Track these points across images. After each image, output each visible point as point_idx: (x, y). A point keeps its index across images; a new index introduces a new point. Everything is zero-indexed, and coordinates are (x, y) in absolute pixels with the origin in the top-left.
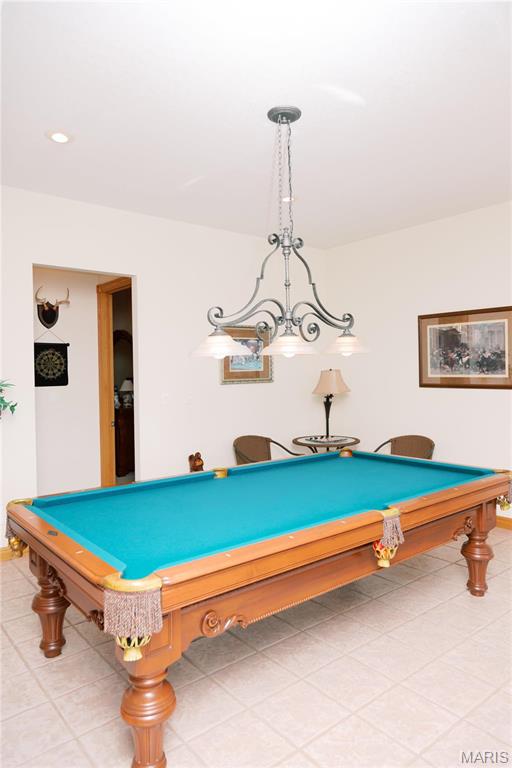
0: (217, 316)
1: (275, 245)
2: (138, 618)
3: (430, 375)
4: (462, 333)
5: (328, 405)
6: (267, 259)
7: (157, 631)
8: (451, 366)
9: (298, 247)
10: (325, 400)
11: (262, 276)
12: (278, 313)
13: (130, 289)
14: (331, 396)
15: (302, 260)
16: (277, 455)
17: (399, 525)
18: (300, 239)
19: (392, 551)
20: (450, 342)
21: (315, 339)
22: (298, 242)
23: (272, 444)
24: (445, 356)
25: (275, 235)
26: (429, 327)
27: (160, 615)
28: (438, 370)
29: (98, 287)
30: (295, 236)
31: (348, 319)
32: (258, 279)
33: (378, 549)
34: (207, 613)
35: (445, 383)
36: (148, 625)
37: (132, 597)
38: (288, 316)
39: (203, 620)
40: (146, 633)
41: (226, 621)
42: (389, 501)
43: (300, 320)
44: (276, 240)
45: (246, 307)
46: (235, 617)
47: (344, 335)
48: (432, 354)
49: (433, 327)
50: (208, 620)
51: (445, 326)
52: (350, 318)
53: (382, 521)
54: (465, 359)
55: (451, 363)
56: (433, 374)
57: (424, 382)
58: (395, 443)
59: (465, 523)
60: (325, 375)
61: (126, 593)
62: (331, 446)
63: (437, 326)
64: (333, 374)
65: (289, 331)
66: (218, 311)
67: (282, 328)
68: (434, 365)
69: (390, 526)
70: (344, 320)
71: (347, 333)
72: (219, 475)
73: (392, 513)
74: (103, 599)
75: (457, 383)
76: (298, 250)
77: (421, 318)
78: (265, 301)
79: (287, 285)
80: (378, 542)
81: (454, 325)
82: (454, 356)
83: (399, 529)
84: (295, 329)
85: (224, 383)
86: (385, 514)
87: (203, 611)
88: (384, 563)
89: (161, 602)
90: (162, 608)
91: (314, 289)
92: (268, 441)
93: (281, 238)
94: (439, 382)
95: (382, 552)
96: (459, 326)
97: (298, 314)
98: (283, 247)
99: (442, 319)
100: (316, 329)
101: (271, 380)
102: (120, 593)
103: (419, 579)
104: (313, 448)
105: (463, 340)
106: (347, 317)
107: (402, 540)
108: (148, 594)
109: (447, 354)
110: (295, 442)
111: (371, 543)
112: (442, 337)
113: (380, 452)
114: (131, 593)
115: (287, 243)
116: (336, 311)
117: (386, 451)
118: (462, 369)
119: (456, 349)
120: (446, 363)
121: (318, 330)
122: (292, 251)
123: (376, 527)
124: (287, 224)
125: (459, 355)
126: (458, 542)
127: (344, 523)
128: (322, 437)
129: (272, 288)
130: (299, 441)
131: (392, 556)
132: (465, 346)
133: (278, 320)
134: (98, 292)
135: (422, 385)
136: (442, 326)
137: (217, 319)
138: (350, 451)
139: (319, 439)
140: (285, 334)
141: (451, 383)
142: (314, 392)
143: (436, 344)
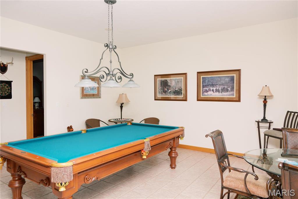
0: (86, 72)
1: (107, 47)
2: (65, 176)
3: (158, 96)
4: (169, 81)
5: (121, 107)
6: (104, 52)
7: (71, 180)
8: (165, 93)
9: (115, 49)
10: (121, 105)
11: (102, 58)
12: (107, 72)
13: (43, 59)
14: (123, 103)
15: (116, 53)
16: (102, 125)
17: (149, 144)
18: (115, 46)
19: (147, 153)
20: (165, 84)
21: (120, 82)
22: (115, 47)
23: (100, 122)
24: (163, 89)
25: (107, 44)
26: (158, 79)
27: (72, 175)
28: (161, 94)
29: (26, 57)
30: (114, 44)
31: (131, 75)
32: (101, 59)
33: (143, 152)
34: (86, 176)
35: (163, 99)
36: (68, 178)
37: (62, 169)
38: (111, 73)
39: (85, 178)
40: (67, 180)
41: (93, 178)
42: (146, 137)
43: (115, 75)
44: (107, 46)
45: (96, 69)
46: (96, 177)
47: (130, 81)
48: (159, 89)
49: (159, 79)
50: (87, 178)
51: (163, 79)
52: (132, 75)
53: (144, 143)
54: (170, 91)
55: (165, 92)
56: (159, 96)
57: (156, 98)
58: (146, 120)
59: (170, 144)
60: (121, 96)
61: (60, 167)
62: (123, 122)
63: (161, 79)
64: (124, 95)
65: (111, 79)
66: (86, 70)
67: (109, 78)
68: (159, 92)
69: (147, 144)
70: (130, 75)
71: (131, 80)
72: (83, 132)
73: (147, 140)
74: (50, 171)
75: (167, 99)
76: (115, 50)
77: (155, 76)
78: (103, 67)
79: (111, 62)
80: (143, 150)
81: (166, 79)
82: (166, 89)
83: (149, 145)
84: (114, 78)
85: (82, 98)
86: (145, 140)
87: (85, 175)
88: (145, 157)
89: (73, 170)
90: (73, 172)
91: (120, 64)
92: (99, 121)
93: (109, 45)
94: (161, 99)
95: (144, 153)
96: (168, 79)
97: (115, 73)
98: (110, 48)
99: (162, 76)
100: (120, 78)
101: (100, 97)
102: (58, 168)
103: (154, 166)
104: (116, 123)
105: (169, 84)
106: (131, 74)
107: (150, 149)
108: (69, 167)
109: (164, 89)
110: (109, 121)
111: (140, 151)
112: (162, 82)
113: (141, 123)
114: (62, 167)
115: (111, 47)
116: (128, 72)
117: (143, 123)
118: (169, 94)
119: (167, 87)
120: (164, 92)
121: (121, 78)
122: (113, 50)
123: (142, 145)
124: (111, 40)
125: (168, 89)
126: (167, 151)
127: (132, 143)
128: (120, 119)
129: (106, 63)
130: (111, 120)
131: (147, 155)
132: (170, 86)
133: (107, 75)
134: (26, 59)
135: (155, 100)
136: (162, 79)
137: (86, 73)
138: (131, 123)
139: (118, 120)
140: (110, 80)
141: (165, 99)
142: (116, 102)
143: (160, 85)
